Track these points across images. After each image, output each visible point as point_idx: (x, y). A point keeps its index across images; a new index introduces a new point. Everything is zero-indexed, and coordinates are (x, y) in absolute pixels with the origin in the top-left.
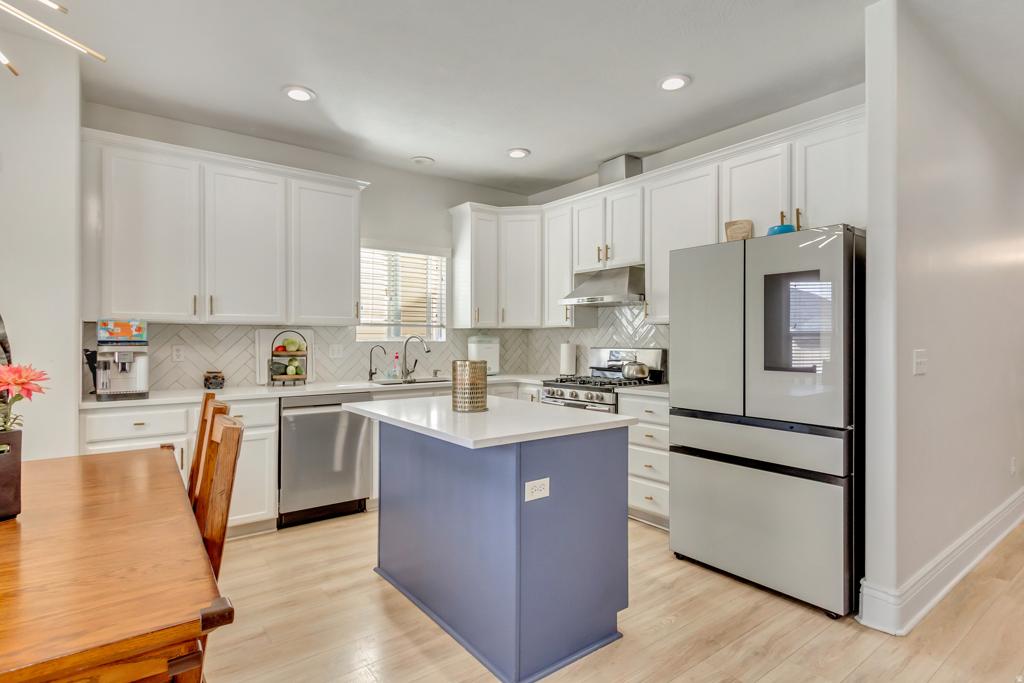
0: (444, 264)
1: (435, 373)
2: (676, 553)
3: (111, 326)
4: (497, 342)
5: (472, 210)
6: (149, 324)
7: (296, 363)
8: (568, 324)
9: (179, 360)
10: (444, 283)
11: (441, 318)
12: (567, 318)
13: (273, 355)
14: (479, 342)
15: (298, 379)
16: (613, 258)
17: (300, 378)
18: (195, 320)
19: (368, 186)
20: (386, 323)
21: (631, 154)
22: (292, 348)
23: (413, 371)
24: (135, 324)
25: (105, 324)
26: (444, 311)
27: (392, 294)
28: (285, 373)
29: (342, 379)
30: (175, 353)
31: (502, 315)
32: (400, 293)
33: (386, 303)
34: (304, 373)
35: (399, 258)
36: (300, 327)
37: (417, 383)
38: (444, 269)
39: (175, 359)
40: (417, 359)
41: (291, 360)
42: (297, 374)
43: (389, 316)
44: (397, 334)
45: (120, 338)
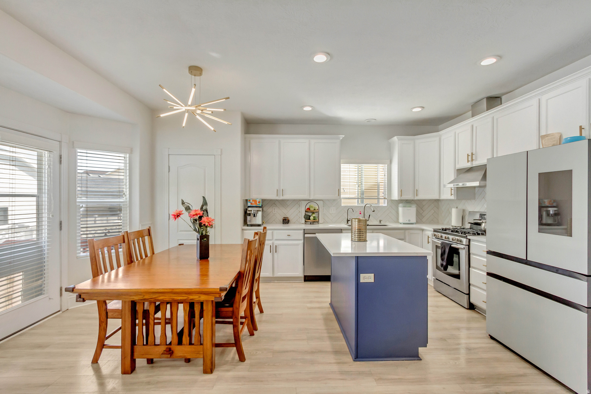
0: (386, 168)
1: (380, 221)
2: (489, 335)
3: (251, 201)
4: (414, 206)
5: (399, 140)
6: (262, 200)
7: (314, 215)
8: (452, 197)
9: (275, 213)
10: (386, 177)
11: (385, 194)
12: (451, 194)
13: (306, 212)
14: (404, 207)
15: (314, 222)
16: (476, 160)
17: (316, 221)
18: (277, 198)
19: (344, 138)
20: (357, 197)
21: (491, 96)
22: (312, 209)
23: (368, 220)
24: (258, 200)
25: (250, 201)
26: (386, 191)
27: (360, 184)
28: (309, 219)
29: (335, 223)
30: (273, 210)
31: (416, 192)
32: (363, 183)
33: (357, 188)
34: (317, 219)
35: (363, 167)
36: (317, 200)
37: (369, 226)
38: (386, 170)
39: (273, 212)
40: (370, 214)
41: (312, 214)
42: (314, 220)
43: (358, 194)
44: (362, 202)
45: (254, 205)
